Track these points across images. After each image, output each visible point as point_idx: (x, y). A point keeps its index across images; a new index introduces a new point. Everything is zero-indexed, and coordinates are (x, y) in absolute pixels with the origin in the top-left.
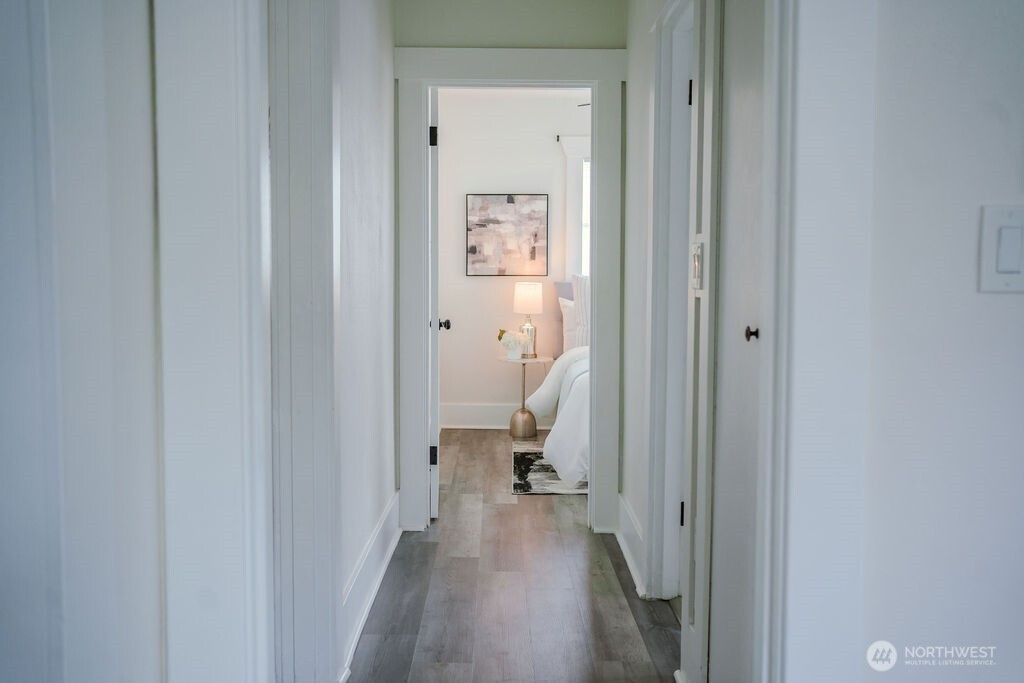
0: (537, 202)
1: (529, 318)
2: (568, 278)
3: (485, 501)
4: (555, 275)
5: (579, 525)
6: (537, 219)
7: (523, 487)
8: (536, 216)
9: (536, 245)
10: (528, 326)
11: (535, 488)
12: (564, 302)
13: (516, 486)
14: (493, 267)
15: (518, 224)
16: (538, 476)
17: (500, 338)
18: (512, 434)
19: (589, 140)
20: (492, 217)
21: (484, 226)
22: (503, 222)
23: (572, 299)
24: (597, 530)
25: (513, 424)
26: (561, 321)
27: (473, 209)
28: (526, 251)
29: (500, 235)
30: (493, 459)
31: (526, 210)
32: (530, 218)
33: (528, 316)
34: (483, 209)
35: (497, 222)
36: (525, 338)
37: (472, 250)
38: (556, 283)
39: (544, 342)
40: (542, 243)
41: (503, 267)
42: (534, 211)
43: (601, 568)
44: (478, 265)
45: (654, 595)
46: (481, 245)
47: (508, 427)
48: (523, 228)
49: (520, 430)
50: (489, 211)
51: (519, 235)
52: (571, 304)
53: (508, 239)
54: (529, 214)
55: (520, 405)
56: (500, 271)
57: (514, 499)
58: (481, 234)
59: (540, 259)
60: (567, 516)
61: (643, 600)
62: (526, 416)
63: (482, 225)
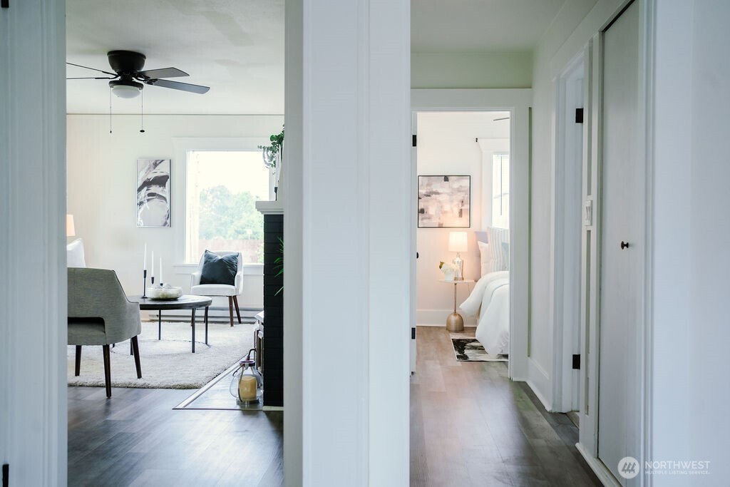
0: (463, 180)
1: (458, 254)
2: (484, 229)
3: (441, 364)
4: (475, 227)
5: (502, 377)
6: (463, 191)
7: (463, 357)
8: (463, 189)
9: (463, 208)
10: (458, 259)
11: (471, 358)
12: (481, 244)
13: (458, 357)
14: (435, 222)
15: (451, 194)
16: (471, 351)
17: (440, 267)
18: (448, 329)
19: (509, 140)
20: (434, 190)
21: (429, 196)
22: (441, 193)
23: (487, 243)
24: (514, 379)
25: (449, 323)
26: (480, 256)
27: (422, 185)
28: (456, 211)
29: (439, 202)
30: (439, 342)
31: (456, 185)
32: (459, 190)
33: (458, 253)
34: (428, 185)
35: (437, 193)
36: (456, 267)
37: (422, 211)
38: (476, 232)
39: (468, 270)
40: (466, 207)
41: (441, 222)
42: (461, 186)
43: (521, 398)
44: (425, 221)
45: (557, 410)
46: (427, 208)
47: (445, 325)
48: (454, 197)
49: (453, 327)
50: (433, 186)
51: (452, 201)
52: (486, 245)
53: (444, 205)
54: (458, 188)
55: (454, 311)
56: (439, 225)
57: (460, 364)
58: (427, 201)
59: (466, 216)
60: (494, 372)
61: (551, 413)
62: (457, 317)
63: (428, 195)
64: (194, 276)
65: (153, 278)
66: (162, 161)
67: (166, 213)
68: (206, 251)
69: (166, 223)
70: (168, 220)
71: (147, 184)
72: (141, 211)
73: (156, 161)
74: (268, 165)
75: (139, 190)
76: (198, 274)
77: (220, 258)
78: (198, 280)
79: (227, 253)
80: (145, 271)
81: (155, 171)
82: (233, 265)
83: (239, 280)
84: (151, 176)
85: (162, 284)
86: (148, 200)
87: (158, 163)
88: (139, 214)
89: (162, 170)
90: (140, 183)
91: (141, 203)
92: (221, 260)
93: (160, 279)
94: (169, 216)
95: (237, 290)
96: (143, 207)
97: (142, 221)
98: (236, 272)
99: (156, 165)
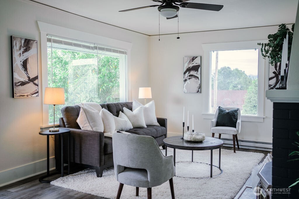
64: (213, 121)
65: (188, 127)
66: (197, 57)
67: (198, 86)
68: (219, 107)
69: (198, 91)
70: (199, 90)
71: (189, 70)
72: (185, 85)
73: (194, 57)
74: (265, 56)
75: (185, 73)
76: (214, 120)
77: (227, 111)
78: (215, 124)
79: (231, 108)
80: (184, 123)
81: (193, 63)
82: (235, 116)
83: (239, 125)
84: (191, 65)
85: (193, 131)
86: (189, 79)
87: (194, 58)
88: (185, 86)
89: (197, 62)
90: (185, 70)
91: (185, 80)
92: (228, 113)
93: (192, 128)
94: (200, 87)
95: (238, 131)
96: (186, 82)
97: (186, 90)
98: (237, 120)
99: (193, 59)
